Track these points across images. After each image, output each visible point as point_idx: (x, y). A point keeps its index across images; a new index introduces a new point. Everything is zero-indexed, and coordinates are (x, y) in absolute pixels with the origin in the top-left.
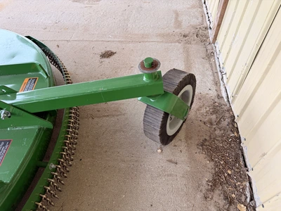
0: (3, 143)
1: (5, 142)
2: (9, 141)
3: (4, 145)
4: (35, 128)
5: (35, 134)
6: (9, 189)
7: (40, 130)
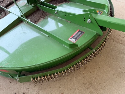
0: (81, 32)
1: (82, 32)
2: (84, 33)
3: (82, 33)
4: (95, 32)
5: (94, 35)
6: (78, 50)
7: (97, 34)
